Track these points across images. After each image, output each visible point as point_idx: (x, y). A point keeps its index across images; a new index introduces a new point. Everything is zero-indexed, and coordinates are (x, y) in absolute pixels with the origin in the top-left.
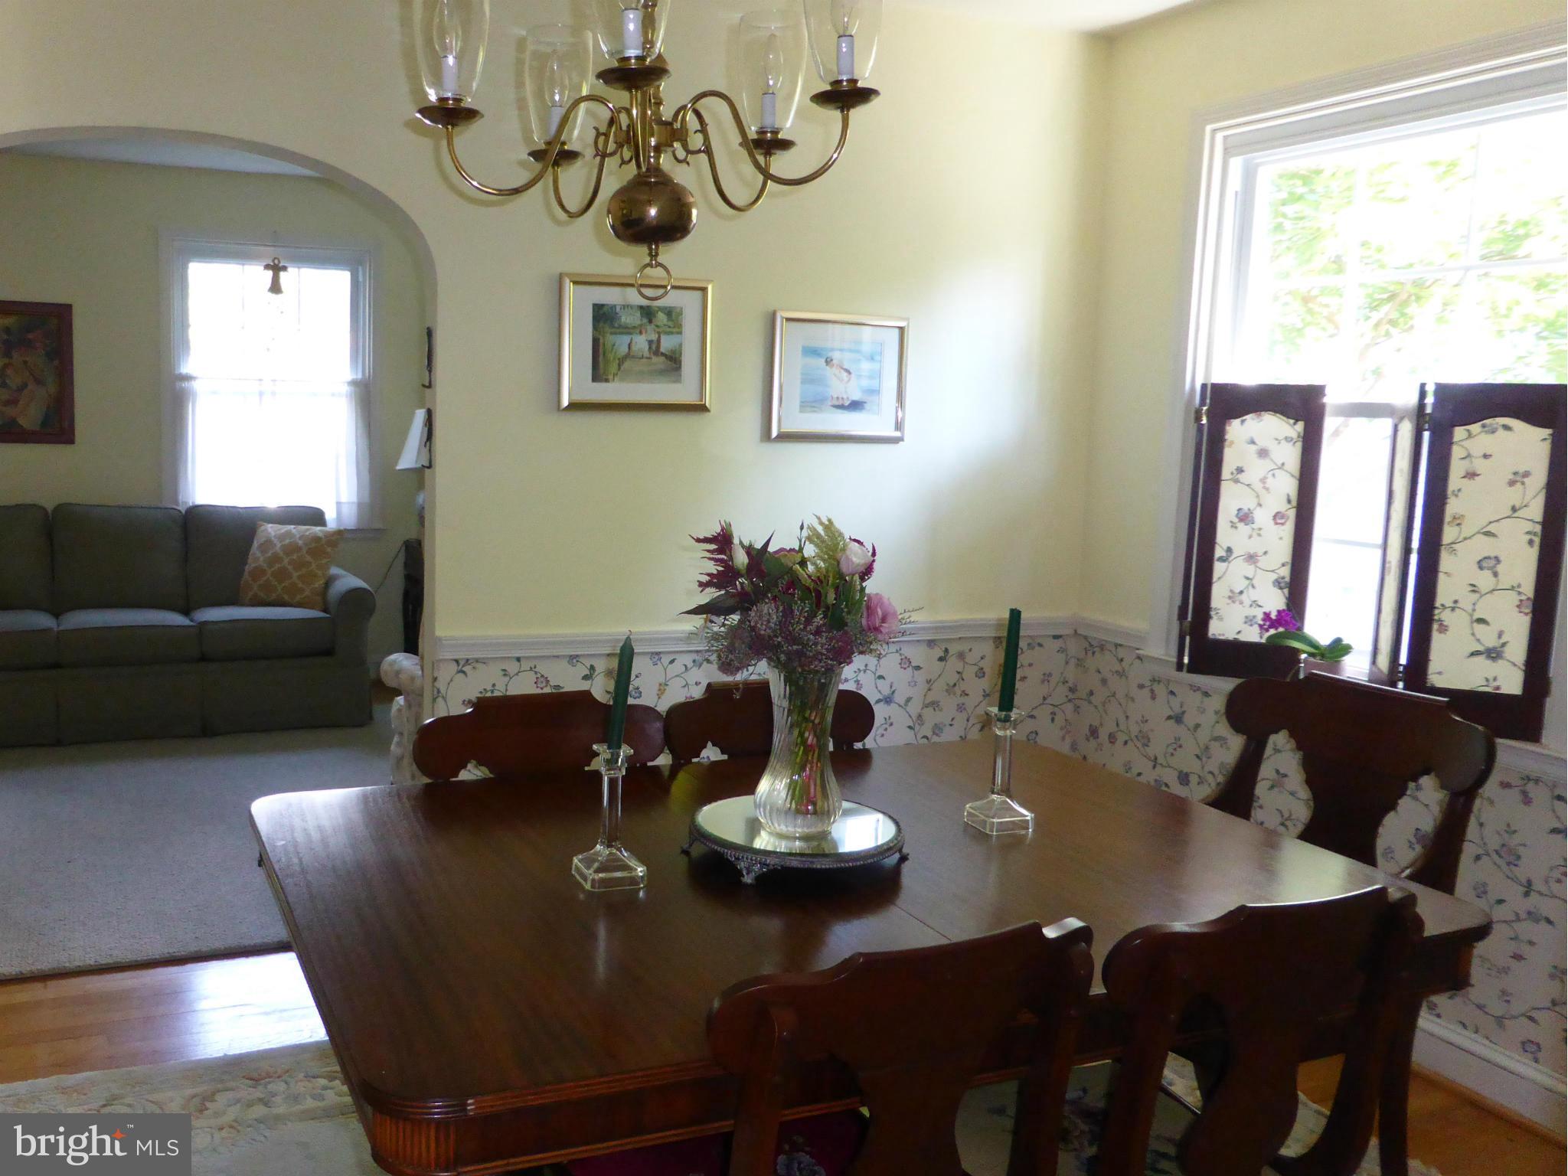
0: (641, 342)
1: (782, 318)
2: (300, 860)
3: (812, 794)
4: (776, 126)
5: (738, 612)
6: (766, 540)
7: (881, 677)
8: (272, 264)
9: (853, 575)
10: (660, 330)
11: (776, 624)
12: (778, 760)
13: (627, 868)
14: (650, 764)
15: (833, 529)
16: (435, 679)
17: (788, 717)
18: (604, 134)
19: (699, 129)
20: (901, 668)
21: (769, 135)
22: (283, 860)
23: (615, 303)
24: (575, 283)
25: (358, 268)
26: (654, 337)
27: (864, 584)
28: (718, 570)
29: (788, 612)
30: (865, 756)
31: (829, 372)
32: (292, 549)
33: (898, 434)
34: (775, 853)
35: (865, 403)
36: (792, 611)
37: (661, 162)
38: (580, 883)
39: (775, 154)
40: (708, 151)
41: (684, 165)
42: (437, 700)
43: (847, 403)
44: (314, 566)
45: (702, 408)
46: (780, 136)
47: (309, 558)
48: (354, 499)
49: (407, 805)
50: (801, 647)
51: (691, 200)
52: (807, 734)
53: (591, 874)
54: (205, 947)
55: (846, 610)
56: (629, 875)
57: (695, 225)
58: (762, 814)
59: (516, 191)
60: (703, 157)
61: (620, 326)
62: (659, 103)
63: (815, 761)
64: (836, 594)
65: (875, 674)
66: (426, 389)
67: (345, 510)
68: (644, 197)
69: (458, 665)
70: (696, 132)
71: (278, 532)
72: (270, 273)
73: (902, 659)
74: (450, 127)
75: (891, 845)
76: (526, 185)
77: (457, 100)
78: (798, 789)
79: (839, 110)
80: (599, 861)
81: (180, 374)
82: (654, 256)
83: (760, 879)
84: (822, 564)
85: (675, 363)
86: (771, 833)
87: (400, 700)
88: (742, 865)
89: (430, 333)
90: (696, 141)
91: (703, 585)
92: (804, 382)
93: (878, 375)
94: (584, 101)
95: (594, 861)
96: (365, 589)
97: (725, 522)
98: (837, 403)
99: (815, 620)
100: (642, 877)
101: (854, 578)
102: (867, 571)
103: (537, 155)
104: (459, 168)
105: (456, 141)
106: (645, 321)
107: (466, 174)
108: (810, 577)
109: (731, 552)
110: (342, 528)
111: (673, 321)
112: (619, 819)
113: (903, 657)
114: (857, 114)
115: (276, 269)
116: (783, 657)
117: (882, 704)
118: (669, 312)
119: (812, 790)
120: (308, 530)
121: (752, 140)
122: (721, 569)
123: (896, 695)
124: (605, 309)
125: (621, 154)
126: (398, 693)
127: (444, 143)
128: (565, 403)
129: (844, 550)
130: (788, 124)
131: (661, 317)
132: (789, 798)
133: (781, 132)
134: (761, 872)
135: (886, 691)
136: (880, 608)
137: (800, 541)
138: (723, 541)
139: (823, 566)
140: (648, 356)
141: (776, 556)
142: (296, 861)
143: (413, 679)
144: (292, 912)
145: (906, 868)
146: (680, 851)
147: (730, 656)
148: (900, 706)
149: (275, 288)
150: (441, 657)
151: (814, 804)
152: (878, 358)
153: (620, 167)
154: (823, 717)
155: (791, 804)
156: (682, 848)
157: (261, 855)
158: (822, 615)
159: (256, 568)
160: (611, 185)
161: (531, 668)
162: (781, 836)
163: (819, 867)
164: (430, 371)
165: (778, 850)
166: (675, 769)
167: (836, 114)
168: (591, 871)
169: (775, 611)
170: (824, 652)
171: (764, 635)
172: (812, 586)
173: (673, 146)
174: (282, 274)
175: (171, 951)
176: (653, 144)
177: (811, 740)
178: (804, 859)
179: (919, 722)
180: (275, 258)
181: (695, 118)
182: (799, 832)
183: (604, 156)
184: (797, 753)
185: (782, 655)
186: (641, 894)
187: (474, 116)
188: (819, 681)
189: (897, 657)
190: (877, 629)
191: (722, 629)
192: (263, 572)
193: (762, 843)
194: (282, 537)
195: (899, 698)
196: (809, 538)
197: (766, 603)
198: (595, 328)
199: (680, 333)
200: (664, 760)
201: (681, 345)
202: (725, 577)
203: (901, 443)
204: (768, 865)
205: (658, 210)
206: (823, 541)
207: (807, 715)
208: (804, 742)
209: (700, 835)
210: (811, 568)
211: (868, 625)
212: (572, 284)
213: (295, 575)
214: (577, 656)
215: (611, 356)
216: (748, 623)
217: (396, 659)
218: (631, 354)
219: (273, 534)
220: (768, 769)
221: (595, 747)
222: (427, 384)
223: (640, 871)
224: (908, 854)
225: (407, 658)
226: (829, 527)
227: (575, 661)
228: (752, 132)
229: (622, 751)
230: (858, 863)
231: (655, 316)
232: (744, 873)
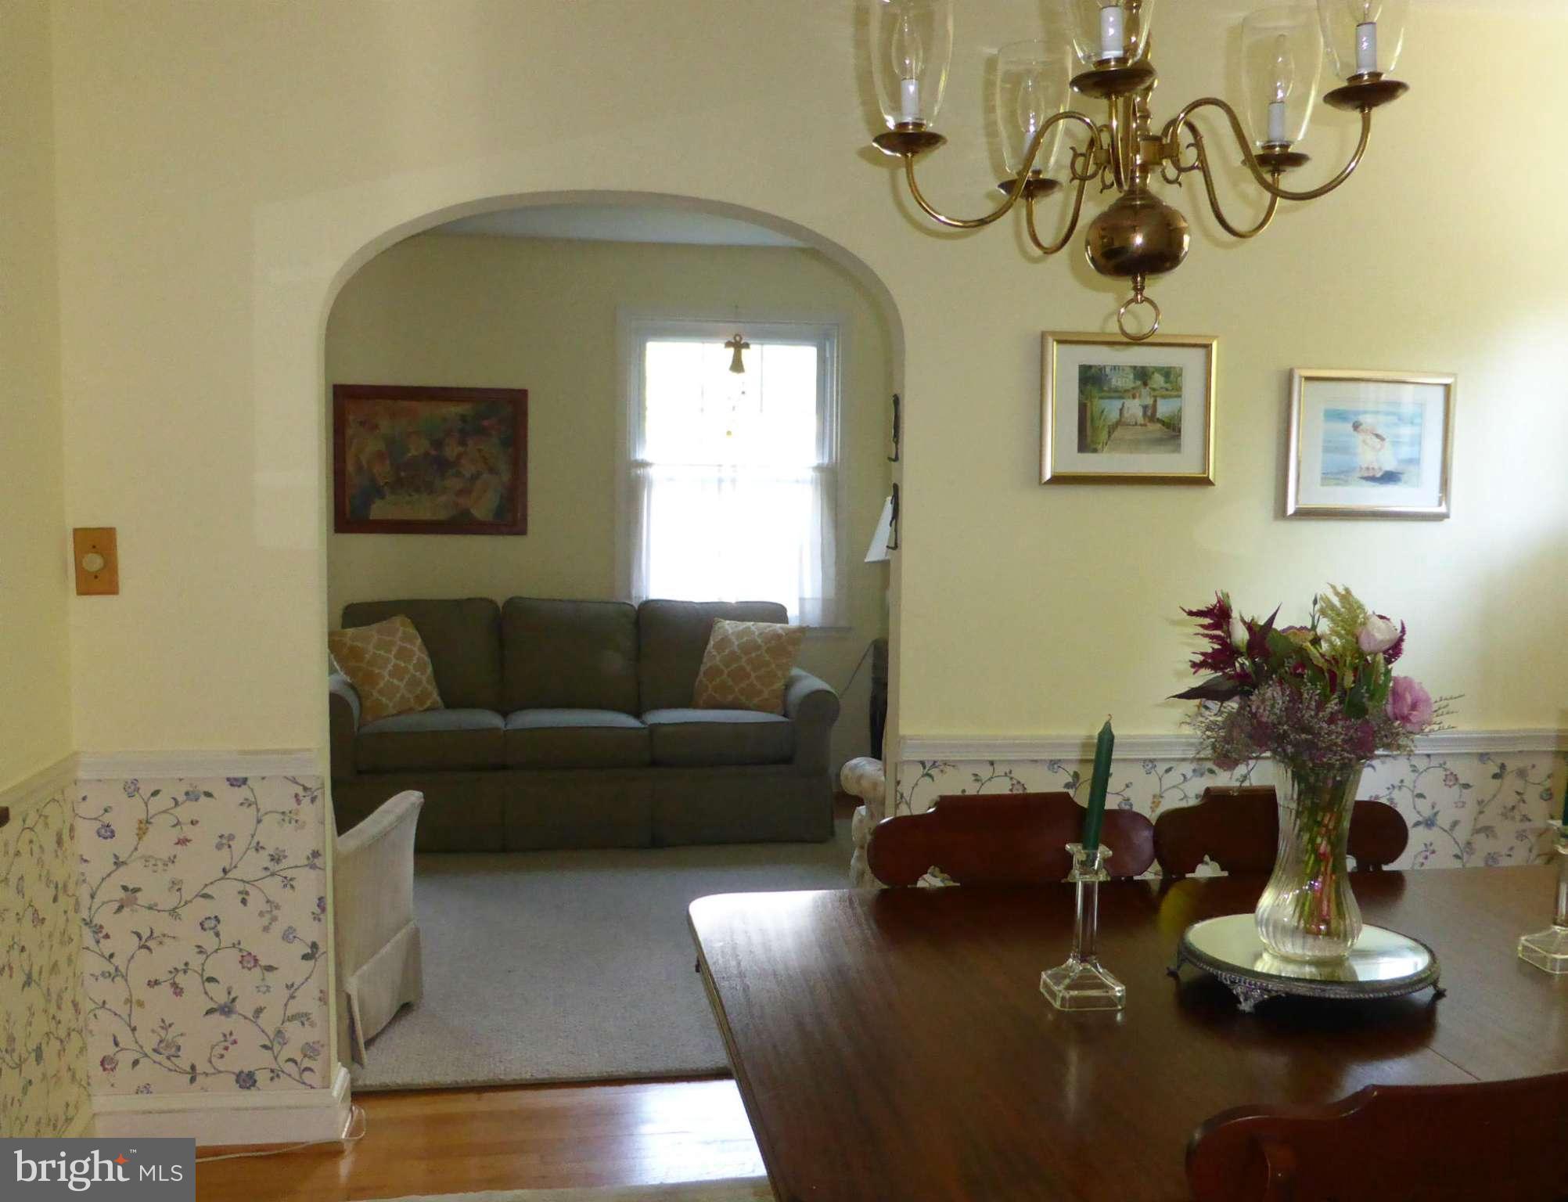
0: (1134, 408)
1: (1301, 377)
2: (739, 964)
3: (1325, 913)
4: (1286, 139)
5: (1237, 698)
6: (1270, 615)
7: (1421, 796)
8: (733, 341)
9: (1376, 654)
10: (1156, 393)
11: (1281, 710)
12: (1284, 870)
13: (1102, 986)
14: (1136, 878)
15: (1351, 599)
16: (898, 783)
17: (1295, 820)
18: (1082, 155)
19: (1193, 141)
20: (1446, 785)
21: (1277, 149)
22: (720, 962)
23: (1105, 364)
24: (1060, 342)
25: (825, 345)
26: (1149, 401)
27: (1390, 667)
28: (1213, 649)
29: (1296, 698)
30: (1396, 881)
31: (1359, 438)
32: (749, 648)
33: (1443, 509)
34: (1279, 977)
35: (1401, 473)
36: (1301, 695)
37: (1148, 182)
38: (1049, 1002)
39: (1284, 171)
40: (1204, 168)
41: (1176, 186)
42: (900, 806)
43: (1379, 475)
44: (773, 666)
45: (1204, 482)
46: (1290, 150)
47: (767, 658)
48: (818, 594)
49: (859, 910)
50: (1310, 736)
51: (1183, 224)
52: (1319, 840)
53: (1060, 991)
54: (644, 1068)
55: (1367, 695)
56: (1105, 994)
57: (1186, 253)
58: (1264, 932)
59: (982, 222)
60: (1197, 175)
61: (1110, 390)
62: (1146, 116)
63: (1329, 872)
64: (1355, 676)
65: (1413, 791)
66: (893, 463)
67: (808, 607)
68: (1128, 223)
69: (924, 768)
70: (1188, 147)
71: (736, 630)
72: (731, 351)
73: (1446, 775)
74: (909, 155)
75: (1423, 976)
76: (993, 214)
77: (918, 125)
78: (1307, 904)
79: (1358, 110)
80: (1070, 977)
81: (636, 461)
82: (1139, 290)
83: (1260, 1006)
84: (1338, 642)
85: (1174, 430)
86: (1274, 957)
87: (862, 810)
88: (1238, 990)
89: (897, 401)
90: (1189, 157)
91: (1196, 666)
92: (1327, 450)
93: (1417, 441)
94: (1062, 118)
95: (1065, 977)
96: (829, 692)
97: (1222, 593)
98: (1366, 475)
99: (1329, 705)
100: (1120, 998)
101: (1377, 659)
102: (1394, 650)
103: (1008, 186)
104: (919, 199)
105: (916, 168)
106: (1139, 383)
107: (928, 206)
108: (1323, 656)
109: (1228, 627)
110: (804, 625)
111: (1171, 383)
112: (1095, 934)
113: (1448, 773)
114: (1381, 114)
115: (738, 346)
116: (1290, 749)
117: (1421, 828)
118: (1167, 373)
119: (1325, 908)
120: (770, 627)
121: (1256, 156)
122: (1217, 646)
123: (1438, 817)
124: (1093, 370)
125: (1103, 177)
126: (859, 801)
127: (902, 172)
128: (1048, 475)
129: (1364, 624)
130: (1300, 137)
131: (1158, 380)
132: (1297, 915)
133: (1291, 147)
134: (1261, 999)
135: (1427, 812)
136: (1410, 692)
137: (1313, 618)
138: (1220, 615)
139: (1339, 643)
140: (1143, 422)
141: (1285, 634)
142: (733, 963)
143: (875, 785)
144: (726, 1016)
145: (1442, 1006)
146: (1166, 972)
147: (1226, 746)
148: (1445, 831)
149: (737, 366)
150: (904, 758)
151: (1327, 923)
152: (1417, 421)
153: (1101, 192)
154: (1339, 821)
155: (1299, 921)
156: (1168, 968)
157: (698, 961)
158: (1337, 700)
159: (711, 667)
160: (1091, 211)
161: (1006, 773)
162: (1287, 959)
163: (1332, 996)
164: (897, 443)
165: (1283, 975)
166: (1165, 886)
167: (1356, 115)
168: (1061, 987)
169: (1280, 693)
170: (1339, 741)
171: (1267, 723)
172: (1325, 666)
173: (1162, 164)
174: (744, 352)
175: (609, 1070)
176: (1139, 162)
177: (1324, 846)
178: (1314, 986)
179: (1467, 849)
180: (737, 335)
181: (1186, 130)
182: (1309, 956)
183: (1083, 179)
184: (1307, 863)
185: (1289, 747)
186: (1119, 1017)
187: (937, 142)
188: (1335, 777)
189: (1441, 773)
190: (1405, 719)
191: (1220, 719)
192: (719, 672)
193: (1264, 965)
194: (740, 635)
195: (1444, 820)
196: (1323, 612)
197: (1270, 686)
198: (1081, 392)
199: (1180, 396)
200: (1152, 874)
201: (1180, 410)
202: (1221, 657)
203: (1446, 520)
204: (1269, 991)
205: (1144, 237)
206: (1339, 614)
207: (1319, 819)
208: (1315, 849)
209: (1190, 954)
210: (1325, 646)
211: (1395, 714)
212: (1055, 343)
213: (753, 675)
214: (1060, 760)
215: (1100, 423)
216: (1248, 709)
217: (858, 763)
218: (1123, 420)
219: (730, 631)
220: (1272, 881)
221: (1068, 847)
222: (893, 457)
223: (1118, 990)
224: (1445, 990)
225: (869, 763)
226: (1346, 597)
227: (1056, 766)
228: (1257, 146)
229: (1099, 851)
230: (1381, 995)
231: (1150, 378)
232: (1242, 1000)
